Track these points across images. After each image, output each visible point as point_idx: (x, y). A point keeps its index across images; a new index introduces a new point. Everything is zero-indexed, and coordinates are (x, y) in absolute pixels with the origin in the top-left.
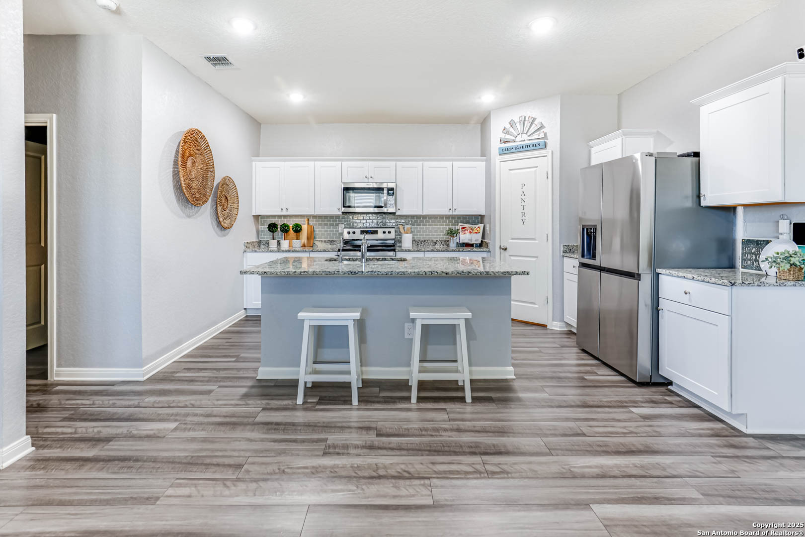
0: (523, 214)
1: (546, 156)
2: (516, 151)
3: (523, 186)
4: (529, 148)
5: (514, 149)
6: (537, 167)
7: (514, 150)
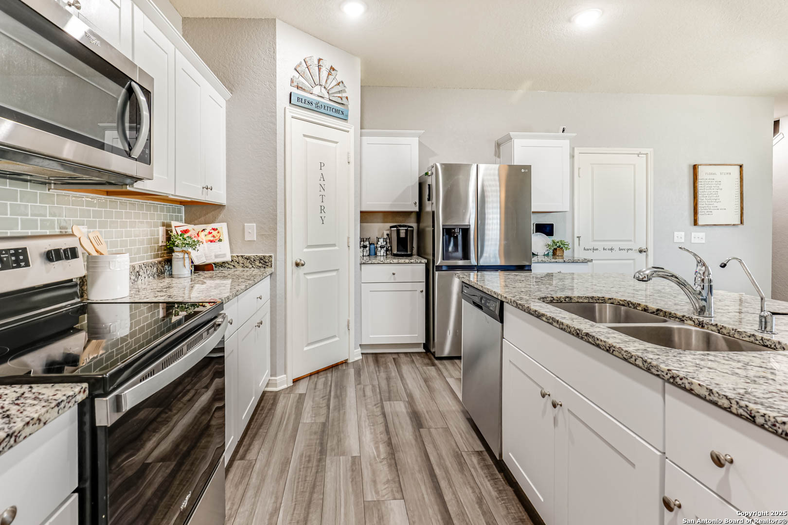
0: (323, 208)
1: (348, 132)
2: (316, 109)
3: (322, 165)
4: (331, 113)
5: (314, 105)
6: (337, 143)
7: (313, 107)
